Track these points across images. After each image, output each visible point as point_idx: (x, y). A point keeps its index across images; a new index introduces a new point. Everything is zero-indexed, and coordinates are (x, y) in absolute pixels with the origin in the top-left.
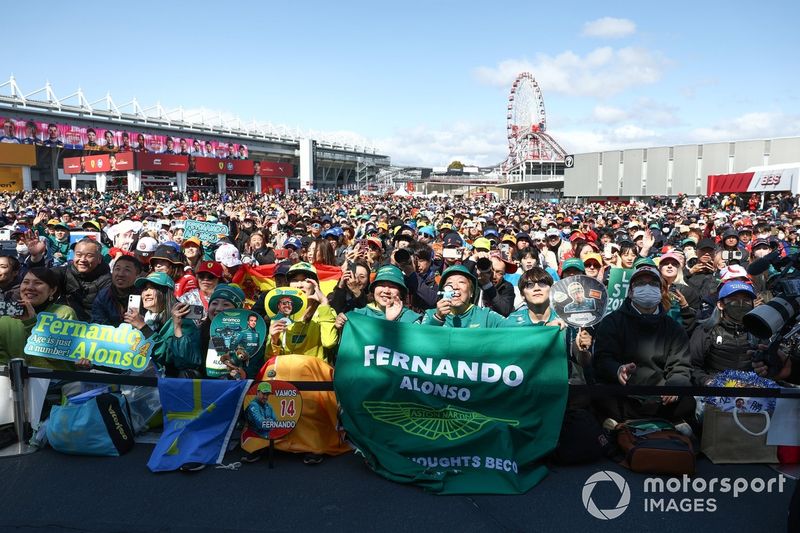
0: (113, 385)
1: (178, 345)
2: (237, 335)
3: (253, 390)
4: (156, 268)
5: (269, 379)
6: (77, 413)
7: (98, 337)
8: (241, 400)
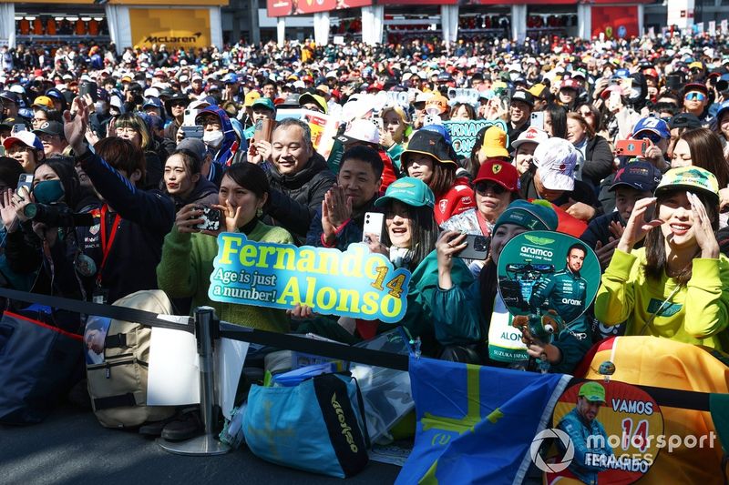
0: (339, 361)
1: (444, 302)
2: (546, 281)
3: (571, 393)
4: (411, 170)
5: (602, 377)
6: (286, 400)
7: (316, 267)
8: (549, 409)
